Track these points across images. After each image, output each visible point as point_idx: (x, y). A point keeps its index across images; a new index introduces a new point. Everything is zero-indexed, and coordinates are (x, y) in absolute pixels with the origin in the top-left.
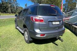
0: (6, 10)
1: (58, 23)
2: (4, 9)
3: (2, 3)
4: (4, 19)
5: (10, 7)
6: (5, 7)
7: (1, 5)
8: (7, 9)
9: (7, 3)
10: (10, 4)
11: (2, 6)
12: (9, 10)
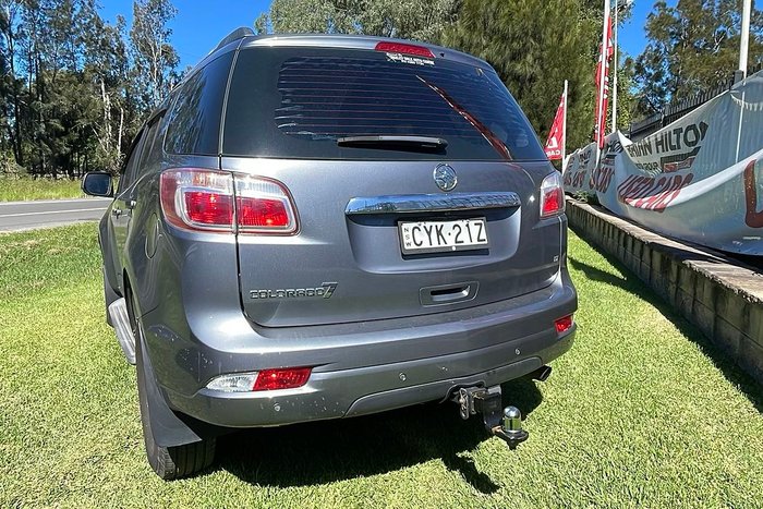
0: (77, 146)
1: (471, 233)
2: (59, 134)
3: (40, 82)
4: (30, 236)
5: (115, 112)
6: (69, 120)
7: (31, 98)
8: (86, 139)
9: (81, 76)
10: (111, 83)
11: (41, 105)
12: (104, 143)
